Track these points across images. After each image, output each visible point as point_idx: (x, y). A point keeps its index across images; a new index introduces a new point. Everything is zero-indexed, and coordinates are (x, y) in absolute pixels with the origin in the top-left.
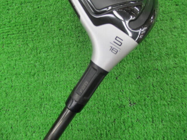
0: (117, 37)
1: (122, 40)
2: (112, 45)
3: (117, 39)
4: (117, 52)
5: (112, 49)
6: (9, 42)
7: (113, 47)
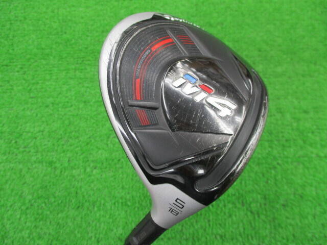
0: (178, 199)
1: (184, 203)
2: (171, 207)
3: (178, 201)
4: (177, 214)
5: (171, 210)
6: (83, 68)
7: (173, 208)
